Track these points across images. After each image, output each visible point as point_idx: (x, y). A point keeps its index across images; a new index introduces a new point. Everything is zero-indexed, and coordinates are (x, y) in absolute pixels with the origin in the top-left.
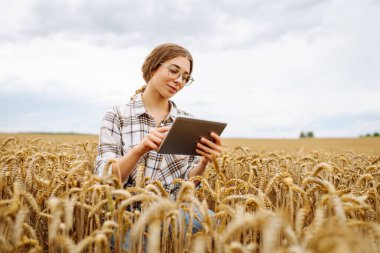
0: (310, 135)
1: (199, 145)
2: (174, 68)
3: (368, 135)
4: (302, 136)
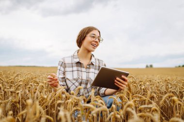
0: (151, 66)
1: (115, 81)
3: (180, 66)
4: (147, 66)
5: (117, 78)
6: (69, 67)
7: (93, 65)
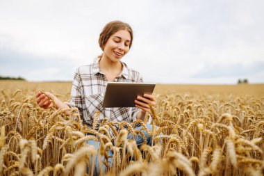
0: (246, 81)
2: (117, 40)
5: (139, 97)
6: (86, 79)
7: (124, 78)
